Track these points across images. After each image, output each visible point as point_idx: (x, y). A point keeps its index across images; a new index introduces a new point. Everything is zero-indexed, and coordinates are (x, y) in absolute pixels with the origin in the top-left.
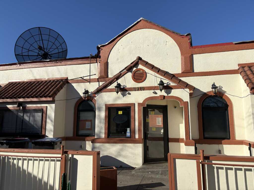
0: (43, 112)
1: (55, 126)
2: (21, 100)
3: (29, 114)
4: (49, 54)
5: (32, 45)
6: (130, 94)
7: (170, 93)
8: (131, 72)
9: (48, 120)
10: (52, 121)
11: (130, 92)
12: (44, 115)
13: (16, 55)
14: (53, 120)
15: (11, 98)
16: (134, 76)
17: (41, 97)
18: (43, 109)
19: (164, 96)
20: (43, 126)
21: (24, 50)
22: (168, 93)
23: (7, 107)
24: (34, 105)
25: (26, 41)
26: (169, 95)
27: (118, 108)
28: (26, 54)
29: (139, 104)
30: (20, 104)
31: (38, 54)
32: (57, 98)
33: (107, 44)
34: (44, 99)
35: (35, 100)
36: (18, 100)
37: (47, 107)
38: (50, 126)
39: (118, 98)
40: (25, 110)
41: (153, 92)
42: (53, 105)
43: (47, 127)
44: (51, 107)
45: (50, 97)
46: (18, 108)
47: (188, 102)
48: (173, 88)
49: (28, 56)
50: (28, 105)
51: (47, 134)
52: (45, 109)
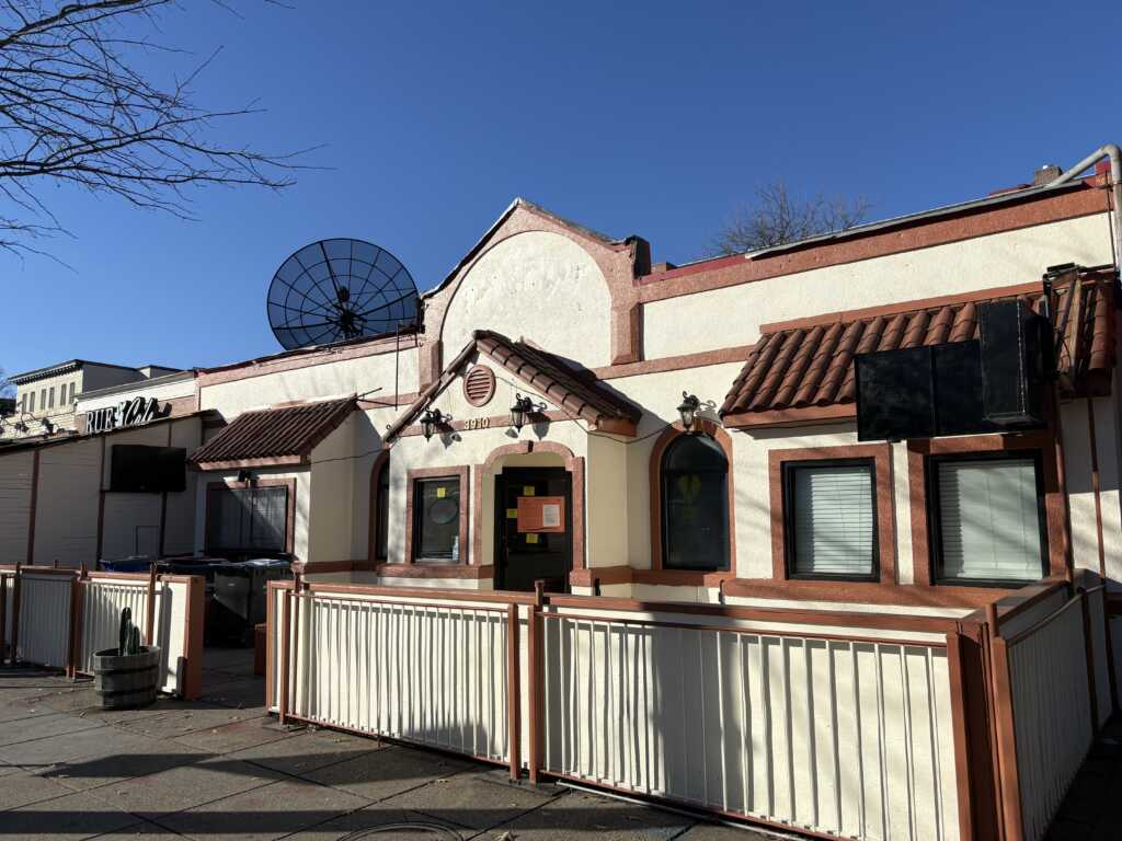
0: (287, 492)
1: (311, 531)
2: (244, 463)
3: (265, 500)
4: (358, 313)
5: (310, 295)
6: (459, 439)
7: (545, 435)
8: (463, 375)
9: (299, 516)
10: (304, 517)
11: (460, 433)
12: (290, 501)
13: (273, 329)
14: (308, 516)
15: (226, 459)
16: (468, 386)
17: (280, 455)
18: (287, 486)
19: (531, 444)
20: (288, 533)
21: (291, 315)
22: (541, 433)
23: (223, 483)
24: (273, 476)
25: (292, 287)
26: (544, 439)
27: (438, 481)
28: (297, 323)
29: (477, 467)
30: (244, 474)
31: (327, 318)
32: (314, 455)
33: (437, 288)
34: (285, 460)
35: (269, 462)
36: (238, 463)
37: (295, 480)
38: (302, 531)
39: (435, 450)
40: (255, 489)
41: (507, 433)
42: (307, 475)
43: (297, 534)
44: (303, 479)
45: (295, 453)
46: (241, 485)
47: (583, 458)
48: (551, 417)
49: (304, 327)
50: (263, 477)
51: (296, 553)
52: (291, 487)
